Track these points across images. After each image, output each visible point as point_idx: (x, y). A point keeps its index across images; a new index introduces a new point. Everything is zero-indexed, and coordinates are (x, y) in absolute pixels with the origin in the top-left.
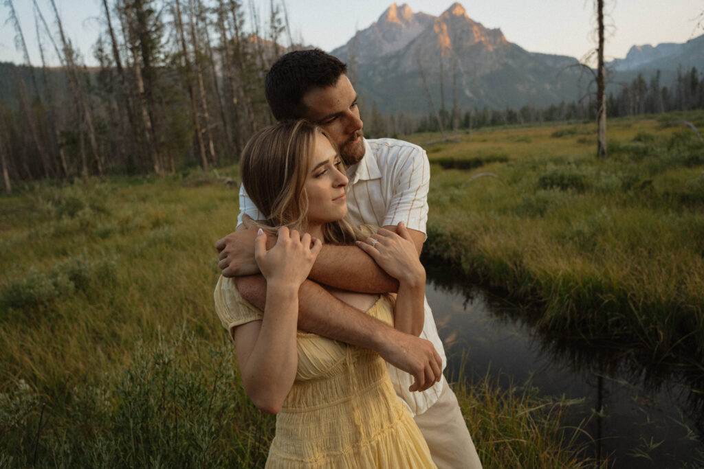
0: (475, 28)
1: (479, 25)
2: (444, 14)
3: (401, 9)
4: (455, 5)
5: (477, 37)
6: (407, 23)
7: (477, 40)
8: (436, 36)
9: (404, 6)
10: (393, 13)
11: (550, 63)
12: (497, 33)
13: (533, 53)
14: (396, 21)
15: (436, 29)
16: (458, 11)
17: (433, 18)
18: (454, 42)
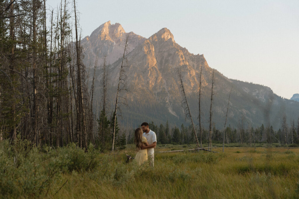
0: (181, 53)
1: (184, 50)
2: (153, 36)
3: (114, 28)
4: (163, 30)
5: (182, 62)
6: (118, 41)
7: (182, 64)
8: (145, 56)
9: (117, 25)
10: (106, 31)
11: (246, 90)
12: (200, 59)
13: (231, 80)
14: (108, 38)
15: (145, 50)
16: (166, 36)
17: (144, 39)
18: (160, 63)
